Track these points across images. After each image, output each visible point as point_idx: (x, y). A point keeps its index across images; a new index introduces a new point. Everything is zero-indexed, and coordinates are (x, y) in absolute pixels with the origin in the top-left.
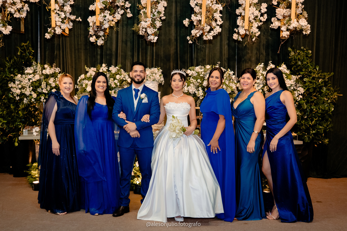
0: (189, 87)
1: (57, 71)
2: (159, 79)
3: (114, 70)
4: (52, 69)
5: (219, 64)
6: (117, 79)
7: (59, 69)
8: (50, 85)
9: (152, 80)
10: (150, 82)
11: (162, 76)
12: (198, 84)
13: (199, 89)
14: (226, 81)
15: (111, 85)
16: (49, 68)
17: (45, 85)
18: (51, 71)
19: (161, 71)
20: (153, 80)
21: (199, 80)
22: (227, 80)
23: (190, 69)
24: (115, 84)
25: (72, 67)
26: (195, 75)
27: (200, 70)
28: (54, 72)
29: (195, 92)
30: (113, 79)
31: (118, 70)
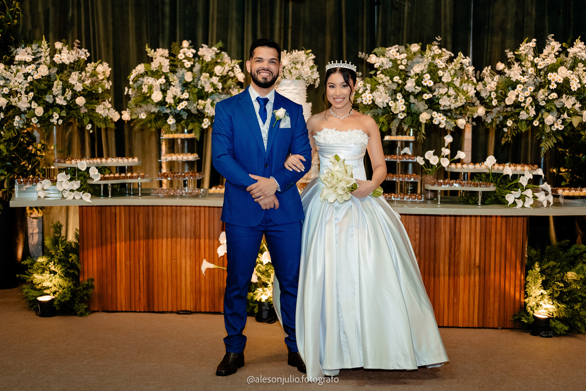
0: (374, 93)
1: (83, 57)
2: (310, 74)
3: (210, 55)
4: (74, 52)
5: (439, 42)
6: (216, 76)
7: (87, 50)
8: (71, 87)
9: (295, 78)
10: (289, 82)
11: (315, 69)
12: (395, 87)
13: (398, 97)
14: (455, 79)
15: (203, 88)
16: (65, 50)
17: (60, 87)
18: (72, 57)
19: (313, 57)
20: (297, 79)
21: (396, 79)
22: (458, 78)
23: (375, 54)
24: (213, 85)
25: (108, 45)
26: (388, 65)
27: (398, 57)
28: (77, 59)
29: (387, 104)
30: (208, 75)
31: (217, 54)
